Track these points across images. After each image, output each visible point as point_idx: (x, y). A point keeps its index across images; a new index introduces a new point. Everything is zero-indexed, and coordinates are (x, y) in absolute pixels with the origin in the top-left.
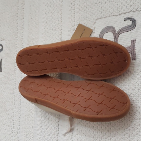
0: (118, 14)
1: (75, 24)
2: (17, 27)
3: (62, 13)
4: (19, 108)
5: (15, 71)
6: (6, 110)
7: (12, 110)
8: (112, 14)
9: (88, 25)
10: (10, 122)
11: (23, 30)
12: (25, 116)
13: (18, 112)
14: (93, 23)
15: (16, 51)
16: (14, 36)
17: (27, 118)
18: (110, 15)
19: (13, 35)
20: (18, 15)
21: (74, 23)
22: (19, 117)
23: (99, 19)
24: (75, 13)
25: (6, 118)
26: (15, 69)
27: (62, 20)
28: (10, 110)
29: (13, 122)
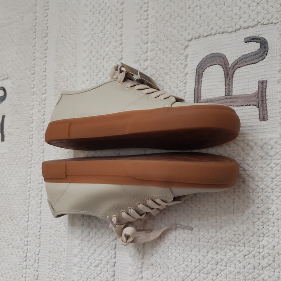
0: (234, 30)
1: (148, 48)
2: (35, 53)
3: (122, 27)
4: (39, 214)
5: (31, 140)
6: (13, 216)
7: (24, 217)
8: (222, 30)
9: (173, 50)
10: (21, 240)
11: (45, 59)
12: (51, 228)
13: (36, 220)
14: (183, 47)
15: (32, 100)
16: (27, 70)
17: (53, 232)
18: (218, 32)
20: (36, 29)
21: (146, 46)
22: (38, 230)
23: (196, 38)
24: (147, 27)
25: (12, 231)
26: (31, 136)
27: (122, 40)
28: (21, 216)
29: (26, 239)
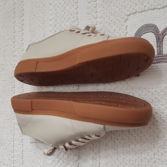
19: (9, 39)
